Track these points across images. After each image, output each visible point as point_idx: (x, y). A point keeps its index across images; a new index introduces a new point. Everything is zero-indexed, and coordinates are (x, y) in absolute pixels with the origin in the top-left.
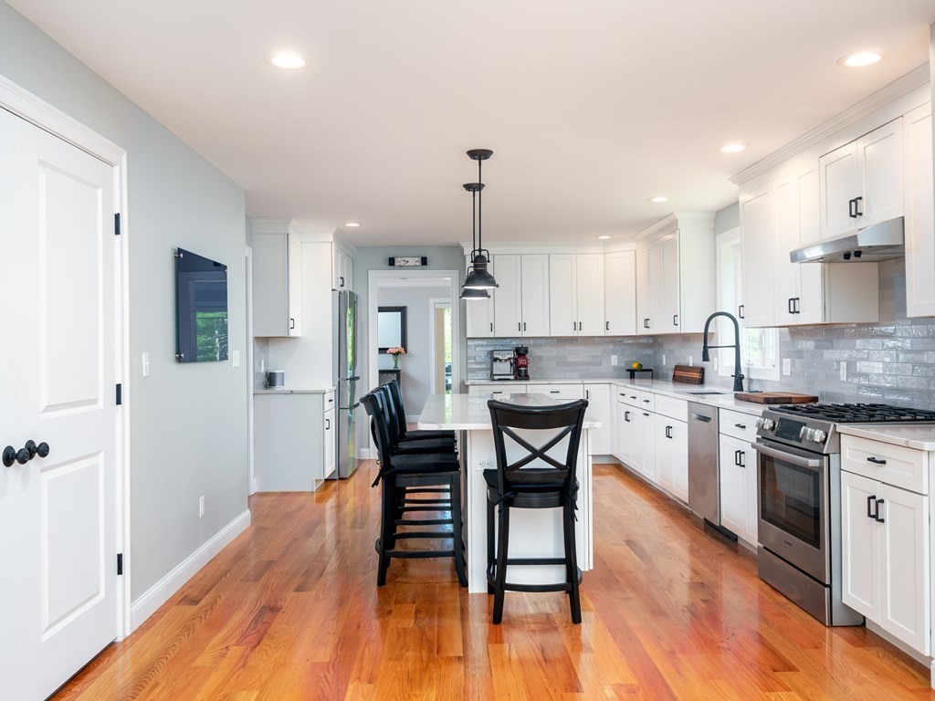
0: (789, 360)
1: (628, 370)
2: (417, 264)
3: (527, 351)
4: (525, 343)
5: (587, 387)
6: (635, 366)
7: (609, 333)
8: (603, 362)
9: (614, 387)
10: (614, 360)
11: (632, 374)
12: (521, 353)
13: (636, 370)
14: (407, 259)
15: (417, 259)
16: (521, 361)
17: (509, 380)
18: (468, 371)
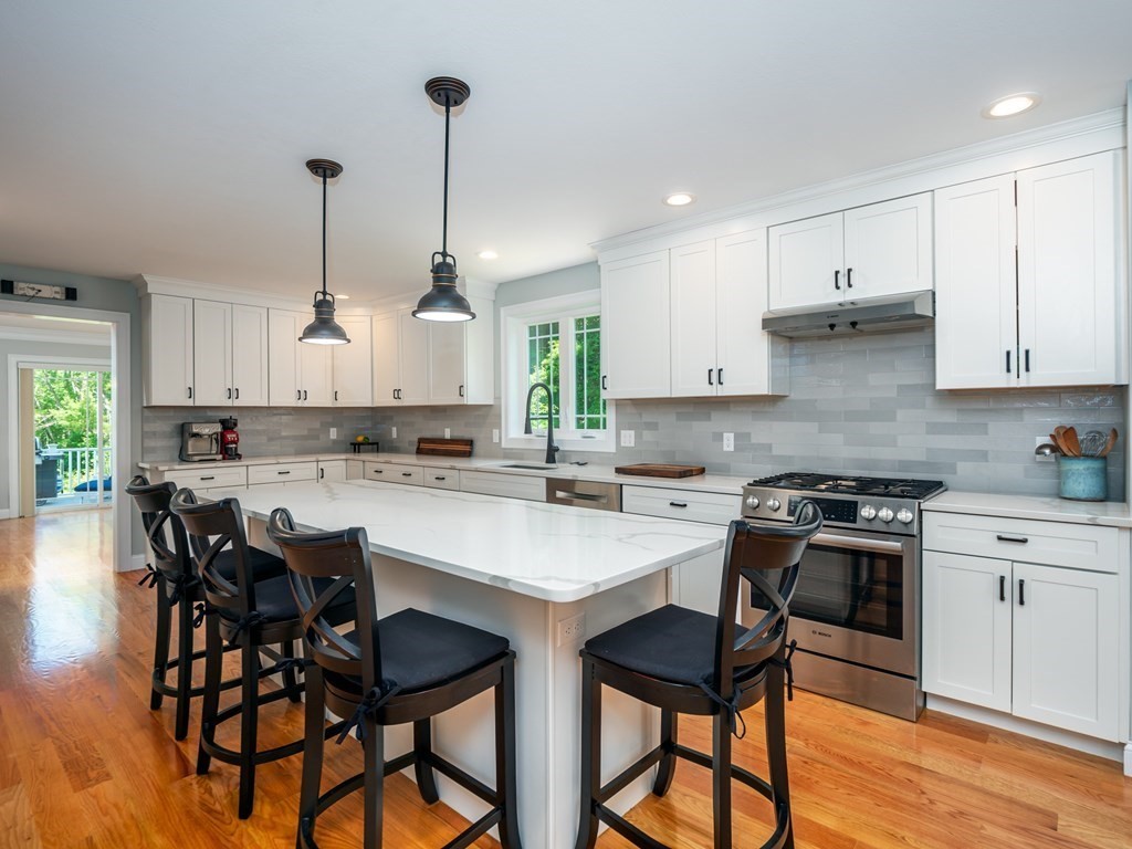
0: (632, 432)
1: (352, 444)
2: (58, 296)
3: (236, 425)
4: (235, 415)
5: (321, 465)
6: (360, 439)
7: (339, 404)
8: (321, 436)
9: (350, 462)
10: (333, 433)
11: (356, 447)
12: (228, 425)
13: (362, 444)
14: (38, 287)
15: (57, 289)
16: (230, 437)
17: (215, 460)
18: (145, 451)
